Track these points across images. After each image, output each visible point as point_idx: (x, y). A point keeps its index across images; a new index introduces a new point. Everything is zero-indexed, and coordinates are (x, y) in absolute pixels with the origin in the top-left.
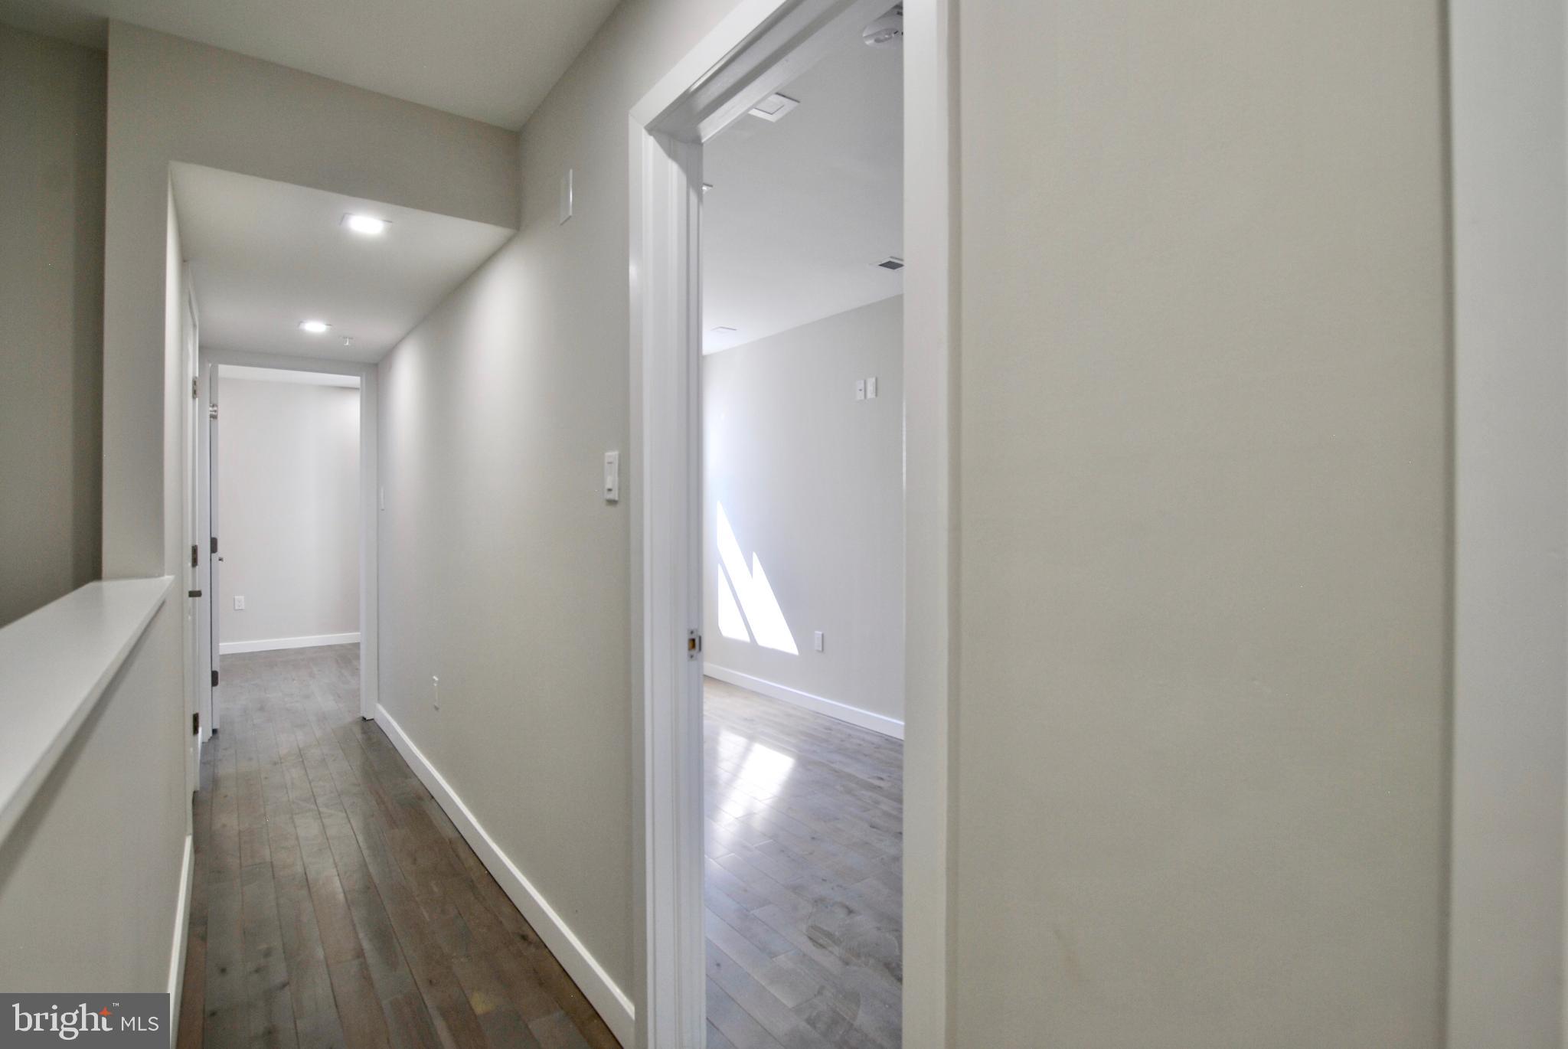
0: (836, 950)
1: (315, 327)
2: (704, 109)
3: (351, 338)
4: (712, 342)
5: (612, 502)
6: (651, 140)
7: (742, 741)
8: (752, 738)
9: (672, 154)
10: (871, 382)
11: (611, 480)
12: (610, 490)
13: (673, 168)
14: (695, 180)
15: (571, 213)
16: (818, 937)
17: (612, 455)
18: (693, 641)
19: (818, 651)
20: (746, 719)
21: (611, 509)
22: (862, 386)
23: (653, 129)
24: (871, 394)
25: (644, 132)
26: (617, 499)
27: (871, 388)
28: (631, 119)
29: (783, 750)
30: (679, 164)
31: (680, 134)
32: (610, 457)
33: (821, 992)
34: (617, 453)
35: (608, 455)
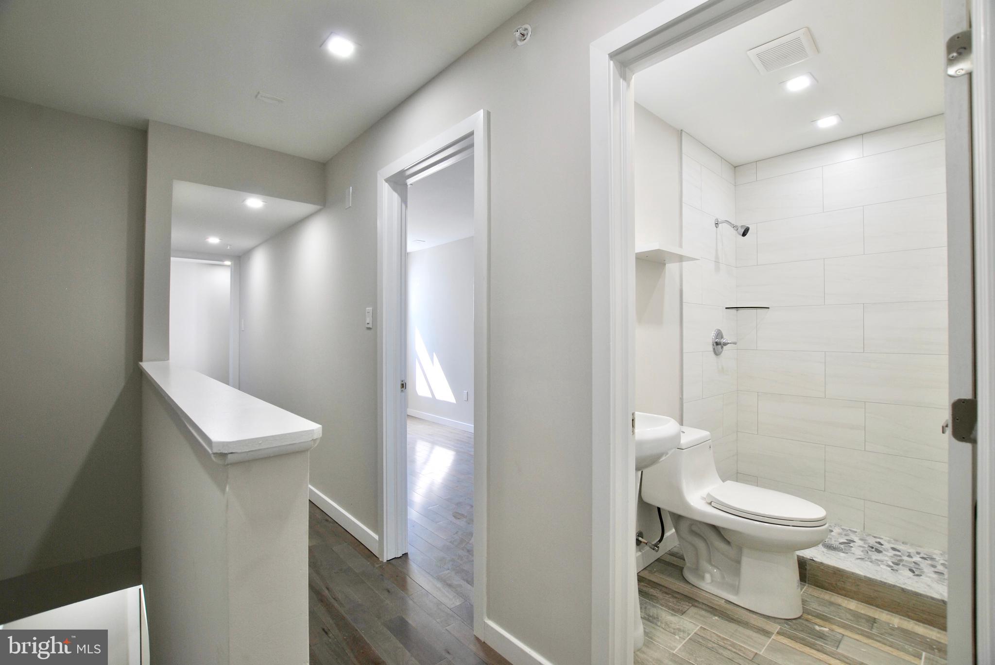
0: (465, 519)
1: (214, 240)
2: (408, 175)
3: (230, 245)
4: (411, 247)
5: (369, 329)
6: (387, 184)
7: (428, 445)
8: (434, 443)
9: (395, 190)
11: (369, 320)
12: (368, 323)
13: (396, 196)
14: (404, 200)
15: (351, 205)
16: (456, 515)
17: (369, 309)
18: (403, 385)
19: (465, 400)
20: (429, 435)
21: (369, 331)
23: (387, 180)
25: (384, 181)
26: (371, 327)
28: (378, 175)
29: (449, 448)
30: (399, 194)
31: (399, 181)
32: (368, 310)
33: (456, 533)
34: (371, 308)
35: (367, 309)
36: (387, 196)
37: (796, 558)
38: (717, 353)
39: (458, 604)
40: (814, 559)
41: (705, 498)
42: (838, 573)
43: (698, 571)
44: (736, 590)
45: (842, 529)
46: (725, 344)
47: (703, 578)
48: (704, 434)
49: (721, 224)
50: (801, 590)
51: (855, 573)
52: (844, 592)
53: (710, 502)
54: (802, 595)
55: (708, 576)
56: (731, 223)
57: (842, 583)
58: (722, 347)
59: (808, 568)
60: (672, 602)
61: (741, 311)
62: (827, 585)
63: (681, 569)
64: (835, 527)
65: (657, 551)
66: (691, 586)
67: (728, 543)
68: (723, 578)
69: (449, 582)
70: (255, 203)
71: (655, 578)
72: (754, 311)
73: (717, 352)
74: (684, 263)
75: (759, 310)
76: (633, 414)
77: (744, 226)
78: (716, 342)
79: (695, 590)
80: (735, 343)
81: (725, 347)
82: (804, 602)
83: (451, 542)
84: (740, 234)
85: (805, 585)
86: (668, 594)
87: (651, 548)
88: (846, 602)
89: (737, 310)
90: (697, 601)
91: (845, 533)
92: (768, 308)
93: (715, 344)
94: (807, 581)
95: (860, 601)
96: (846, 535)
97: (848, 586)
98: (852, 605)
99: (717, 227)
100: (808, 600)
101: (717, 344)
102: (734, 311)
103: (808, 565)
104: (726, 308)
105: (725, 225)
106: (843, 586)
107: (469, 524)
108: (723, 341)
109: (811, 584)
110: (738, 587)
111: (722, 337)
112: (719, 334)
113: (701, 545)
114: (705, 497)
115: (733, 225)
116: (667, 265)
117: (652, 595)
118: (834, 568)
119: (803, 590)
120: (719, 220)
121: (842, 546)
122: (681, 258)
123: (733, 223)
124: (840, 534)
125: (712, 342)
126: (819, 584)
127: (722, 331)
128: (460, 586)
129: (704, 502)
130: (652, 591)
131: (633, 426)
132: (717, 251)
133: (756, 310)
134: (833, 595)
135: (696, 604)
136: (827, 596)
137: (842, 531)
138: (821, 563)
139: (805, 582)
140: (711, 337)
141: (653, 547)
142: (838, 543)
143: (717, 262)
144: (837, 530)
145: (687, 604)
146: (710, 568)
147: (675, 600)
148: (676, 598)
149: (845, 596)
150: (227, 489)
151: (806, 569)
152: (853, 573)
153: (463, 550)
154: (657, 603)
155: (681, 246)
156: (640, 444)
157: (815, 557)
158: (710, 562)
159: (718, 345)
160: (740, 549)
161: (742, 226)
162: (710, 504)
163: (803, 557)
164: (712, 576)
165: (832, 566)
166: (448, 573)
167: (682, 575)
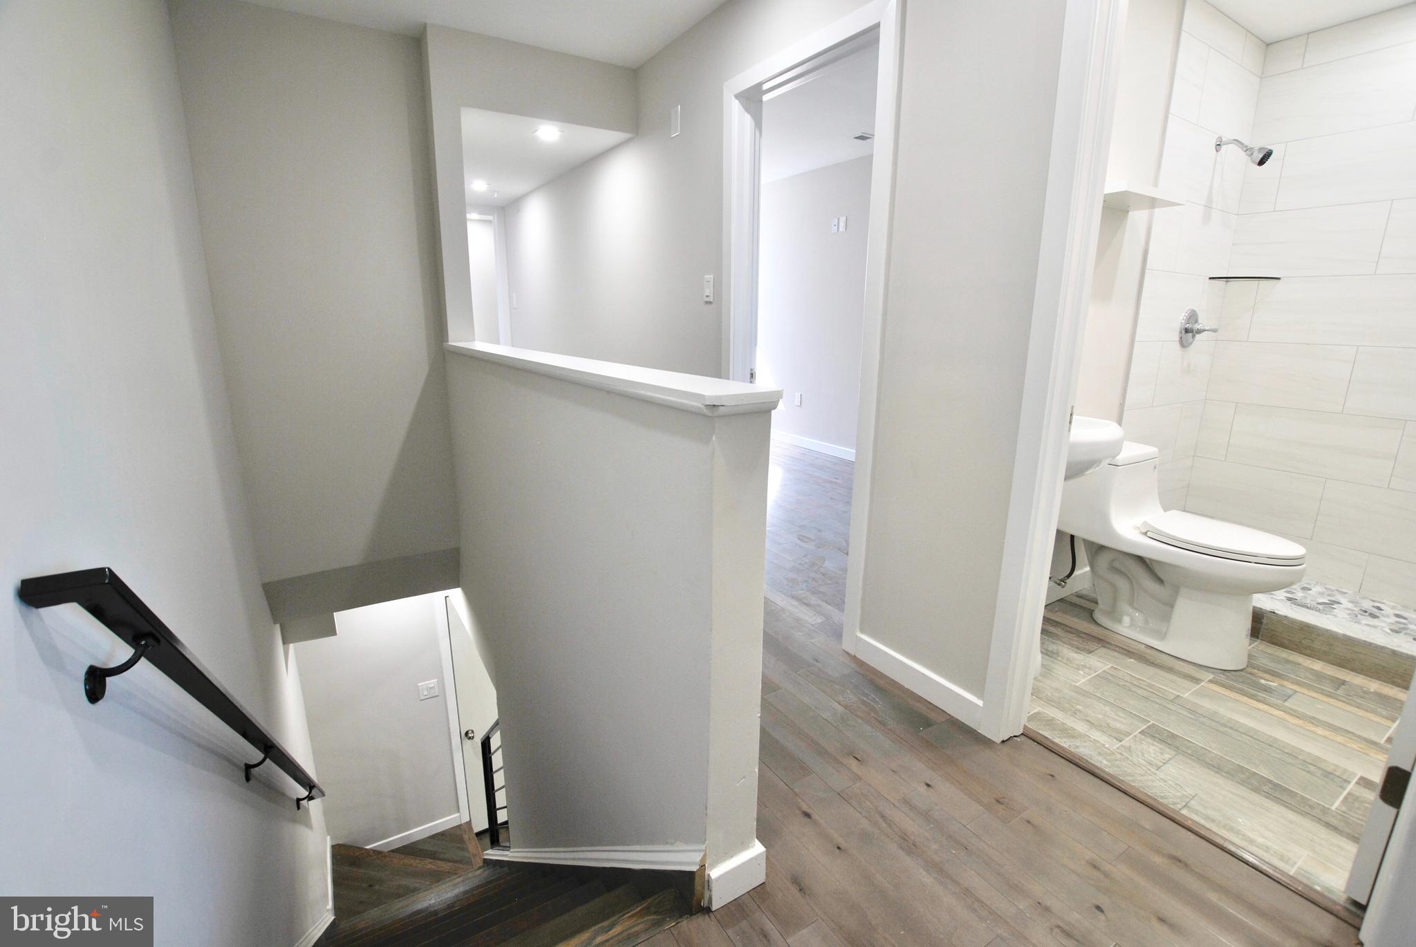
0: (813, 543)
1: (481, 186)
3: (497, 192)
5: (707, 303)
6: (737, 101)
9: (747, 110)
10: (843, 219)
11: (708, 291)
12: (707, 296)
13: (748, 118)
14: (758, 123)
15: (679, 132)
16: (802, 538)
17: (710, 277)
18: (752, 374)
19: (797, 406)
21: (708, 306)
22: (836, 223)
23: (737, 96)
24: (841, 229)
25: (733, 97)
26: (712, 300)
27: (842, 224)
28: (725, 88)
30: (751, 115)
31: (752, 98)
32: (707, 278)
33: (805, 556)
34: (712, 276)
35: (706, 276)
36: (736, 118)
37: (1251, 609)
38: (1183, 344)
39: (820, 621)
40: (1276, 611)
41: (1139, 528)
42: (1306, 629)
43: (1114, 614)
44: (1162, 636)
45: (1326, 588)
46: (1199, 332)
47: (1120, 621)
48: (1150, 450)
49: (1225, 146)
50: (1250, 645)
51: (1330, 630)
52: (1308, 652)
53: (1145, 531)
54: (1250, 651)
55: (1126, 620)
56: (1242, 144)
57: (1310, 641)
58: (1194, 336)
59: (1265, 621)
60: (1076, 641)
61: (1233, 283)
62: (1287, 642)
63: (1091, 612)
64: (1315, 585)
65: (1063, 587)
66: (1103, 629)
67: (1160, 581)
68: (1146, 622)
69: (806, 602)
70: (549, 133)
71: (1058, 617)
72: (1255, 282)
73: (1184, 342)
74: (1157, 211)
75: (1263, 282)
76: (1073, 407)
77: (1266, 148)
78: (1186, 329)
79: (1107, 632)
80: (1215, 331)
81: (1198, 336)
82: (1250, 656)
83: (800, 564)
84: (1254, 162)
85: (1256, 641)
86: (1072, 633)
87: (1056, 583)
88: (1309, 662)
89: (1227, 282)
90: (1110, 643)
91: (1329, 592)
92: (1278, 279)
93: (1183, 331)
94: (1260, 636)
95: (1330, 663)
96: (1329, 595)
97: (1317, 645)
98: (1317, 666)
99: (1217, 151)
100: (1257, 655)
101: (1187, 331)
102: (1222, 282)
103: (1265, 618)
104: (1210, 278)
105: (1233, 147)
106: (1310, 644)
107: (818, 548)
108: (1197, 327)
109: (1263, 640)
110: (1165, 633)
111: (1196, 322)
112: (1193, 316)
113: (1122, 584)
114: (1139, 526)
115: (1246, 146)
116: (1130, 213)
117: (1051, 633)
118: (1302, 623)
119: (1252, 646)
120: (1224, 139)
121: (1320, 607)
122: (1153, 203)
123: (1246, 144)
124: (1321, 594)
125: (1179, 328)
126: (1275, 641)
127: (1198, 312)
128: (819, 605)
129: (1137, 531)
130: (1052, 629)
131: (1070, 422)
132: (1211, 188)
133: (1257, 282)
134: (1292, 654)
135: (1108, 646)
136: (1284, 654)
137: (1325, 590)
138: (1285, 616)
139: (1257, 638)
140: (1180, 320)
141: (1058, 582)
142: (1315, 603)
143: (1208, 207)
144: (1316, 589)
145: (1096, 644)
146: (1131, 611)
147: (1081, 640)
148: (1082, 638)
149: (1310, 656)
150: (714, 438)
151: (1261, 623)
152: (1327, 631)
153: (816, 573)
154: (1057, 640)
155: (1156, 184)
156: (1074, 447)
157: (1277, 610)
158: (1131, 604)
159: (1189, 332)
160: (1176, 590)
161: (1261, 149)
162: (1145, 534)
163: (1261, 609)
164: (1132, 620)
165: (1298, 621)
166: (804, 593)
167: (1092, 617)
